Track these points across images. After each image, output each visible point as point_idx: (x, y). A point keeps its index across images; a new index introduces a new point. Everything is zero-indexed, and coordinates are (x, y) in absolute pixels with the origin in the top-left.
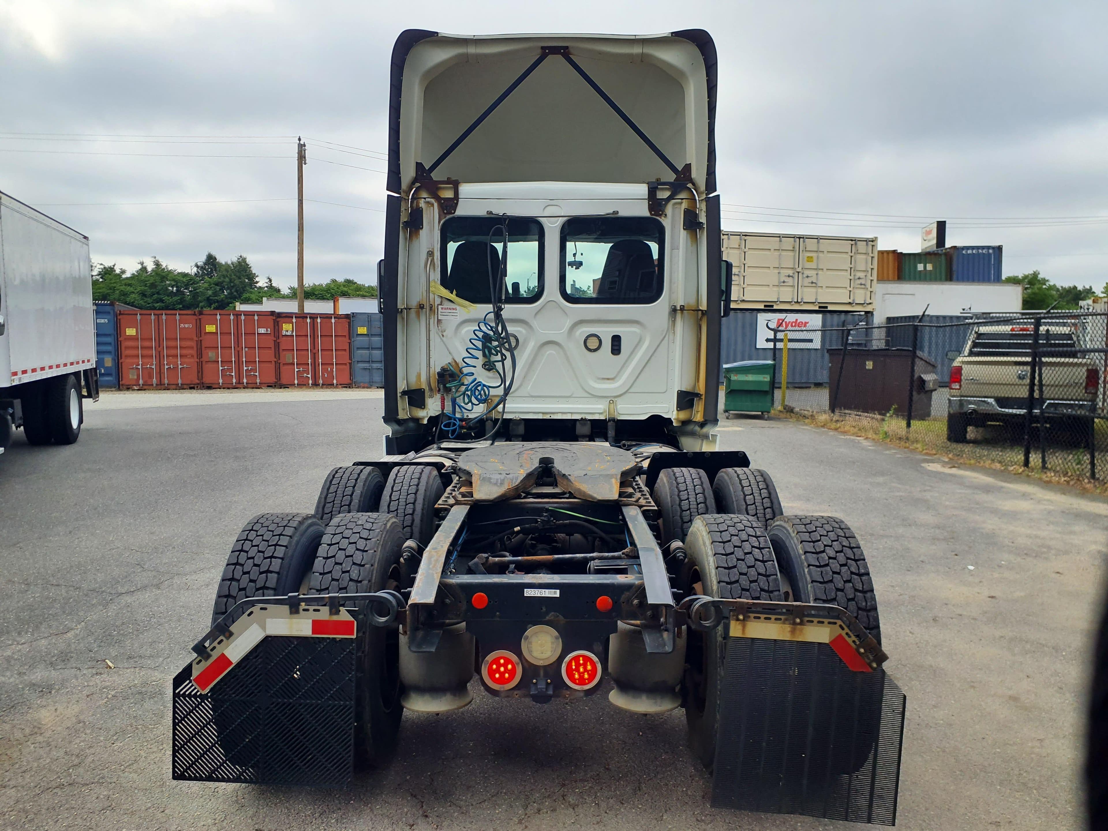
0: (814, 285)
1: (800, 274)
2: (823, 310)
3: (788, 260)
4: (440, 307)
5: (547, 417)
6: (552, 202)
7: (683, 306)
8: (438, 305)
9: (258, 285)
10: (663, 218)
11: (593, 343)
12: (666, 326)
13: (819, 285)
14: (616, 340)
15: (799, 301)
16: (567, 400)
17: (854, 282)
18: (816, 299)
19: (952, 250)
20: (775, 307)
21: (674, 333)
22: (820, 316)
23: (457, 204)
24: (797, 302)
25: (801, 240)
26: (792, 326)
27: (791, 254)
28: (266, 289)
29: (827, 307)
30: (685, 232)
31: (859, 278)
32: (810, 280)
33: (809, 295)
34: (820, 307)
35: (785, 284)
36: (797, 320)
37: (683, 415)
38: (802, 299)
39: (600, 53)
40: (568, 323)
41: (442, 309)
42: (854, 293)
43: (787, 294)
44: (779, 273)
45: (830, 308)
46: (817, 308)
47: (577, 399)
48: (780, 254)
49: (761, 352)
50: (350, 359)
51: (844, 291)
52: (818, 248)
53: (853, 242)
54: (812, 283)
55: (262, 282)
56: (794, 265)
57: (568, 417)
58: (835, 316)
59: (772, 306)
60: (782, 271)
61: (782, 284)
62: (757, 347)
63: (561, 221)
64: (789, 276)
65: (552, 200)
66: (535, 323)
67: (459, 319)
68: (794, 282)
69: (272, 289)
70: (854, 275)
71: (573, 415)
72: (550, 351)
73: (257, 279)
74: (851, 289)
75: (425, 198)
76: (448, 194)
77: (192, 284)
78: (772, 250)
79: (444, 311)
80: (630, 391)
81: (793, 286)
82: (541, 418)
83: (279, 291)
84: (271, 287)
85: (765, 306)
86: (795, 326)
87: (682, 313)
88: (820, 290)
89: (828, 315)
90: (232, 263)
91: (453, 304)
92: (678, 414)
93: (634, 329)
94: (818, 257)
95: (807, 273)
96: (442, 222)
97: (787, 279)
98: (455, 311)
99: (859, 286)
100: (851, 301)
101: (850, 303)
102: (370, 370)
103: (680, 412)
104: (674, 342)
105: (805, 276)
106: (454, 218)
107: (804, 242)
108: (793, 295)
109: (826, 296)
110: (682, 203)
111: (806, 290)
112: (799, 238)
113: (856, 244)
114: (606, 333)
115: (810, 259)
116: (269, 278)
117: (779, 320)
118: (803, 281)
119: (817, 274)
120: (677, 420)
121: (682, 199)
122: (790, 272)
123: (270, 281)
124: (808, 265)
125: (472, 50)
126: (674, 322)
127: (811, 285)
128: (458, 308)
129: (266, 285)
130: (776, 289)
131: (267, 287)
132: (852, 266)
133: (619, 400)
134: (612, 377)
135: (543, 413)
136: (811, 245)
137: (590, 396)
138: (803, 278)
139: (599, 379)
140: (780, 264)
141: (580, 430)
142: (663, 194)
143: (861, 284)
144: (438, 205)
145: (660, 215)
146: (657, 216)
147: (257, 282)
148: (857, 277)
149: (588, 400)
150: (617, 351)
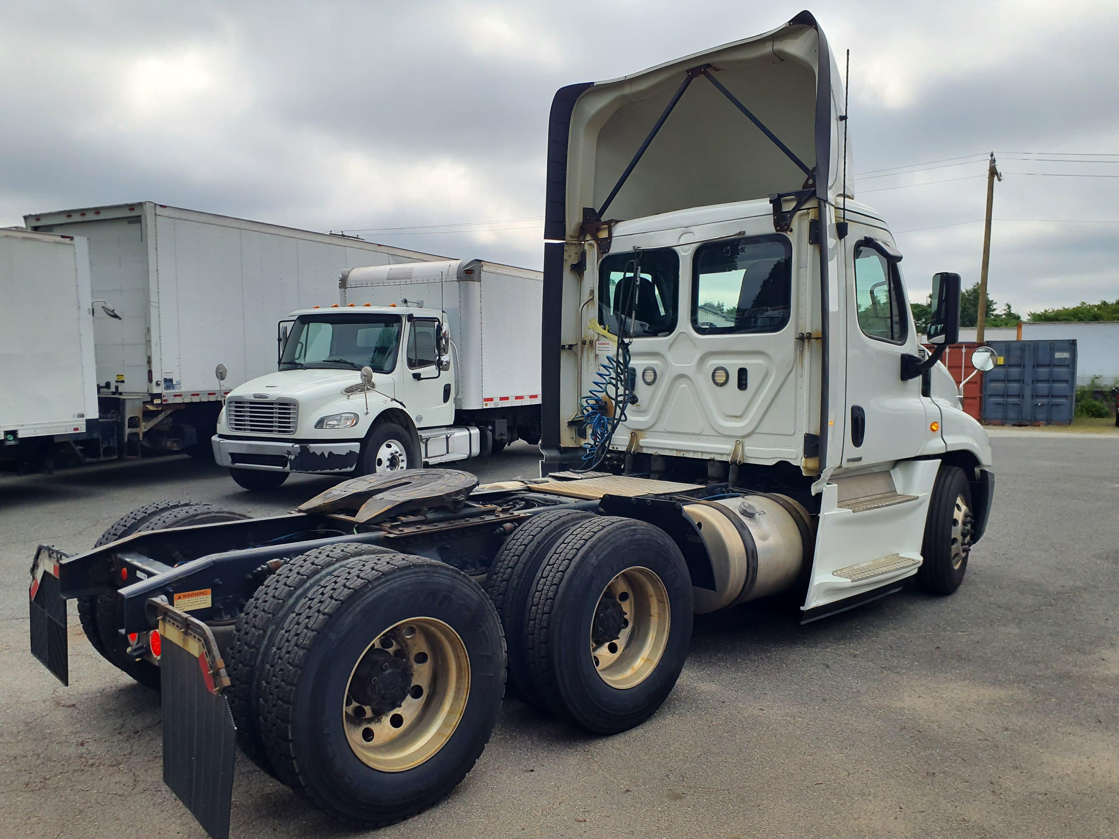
4: (597, 342)
5: (680, 455)
7: (810, 334)
8: (596, 340)
9: (995, 313)
10: (789, 233)
11: (721, 378)
12: (792, 356)
14: (743, 373)
16: (698, 437)
21: (802, 365)
23: (610, 243)
28: (1004, 316)
30: (812, 246)
37: (812, 463)
39: (739, 62)
40: (697, 356)
41: (599, 344)
47: (707, 438)
50: (981, 392)
55: (999, 310)
57: (699, 456)
63: (694, 247)
65: (687, 229)
66: (669, 357)
69: (1011, 316)
71: (704, 455)
72: (683, 385)
73: (995, 307)
75: (588, 241)
76: (604, 234)
77: (923, 315)
79: (601, 346)
80: (759, 430)
82: (675, 455)
83: (1018, 318)
84: (1009, 315)
87: (809, 342)
90: (967, 292)
91: (605, 339)
92: (806, 462)
93: (759, 361)
96: (600, 262)
98: (608, 346)
102: (1005, 405)
103: (808, 460)
104: (802, 376)
106: (609, 257)
110: (808, 214)
114: (733, 364)
116: (1008, 305)
120: (805, 468)
121: (809, 209)
123: (1009, 307)
125: (627, 90)
126: (802, 352)
128: (610, 342)
129: (1004, 312)
131: (1005, 314)
133: (747, 441)
134: (738, 414)
135: (677, 450)
137: (716, 434)
139: (727, 416)
141: (711, 471)
142: (788, 207)
144: (597, 246)
145: (786, 231)
146: (782, 231)
147: (994, 310)
149: (717, 438)
150: (742, 384)
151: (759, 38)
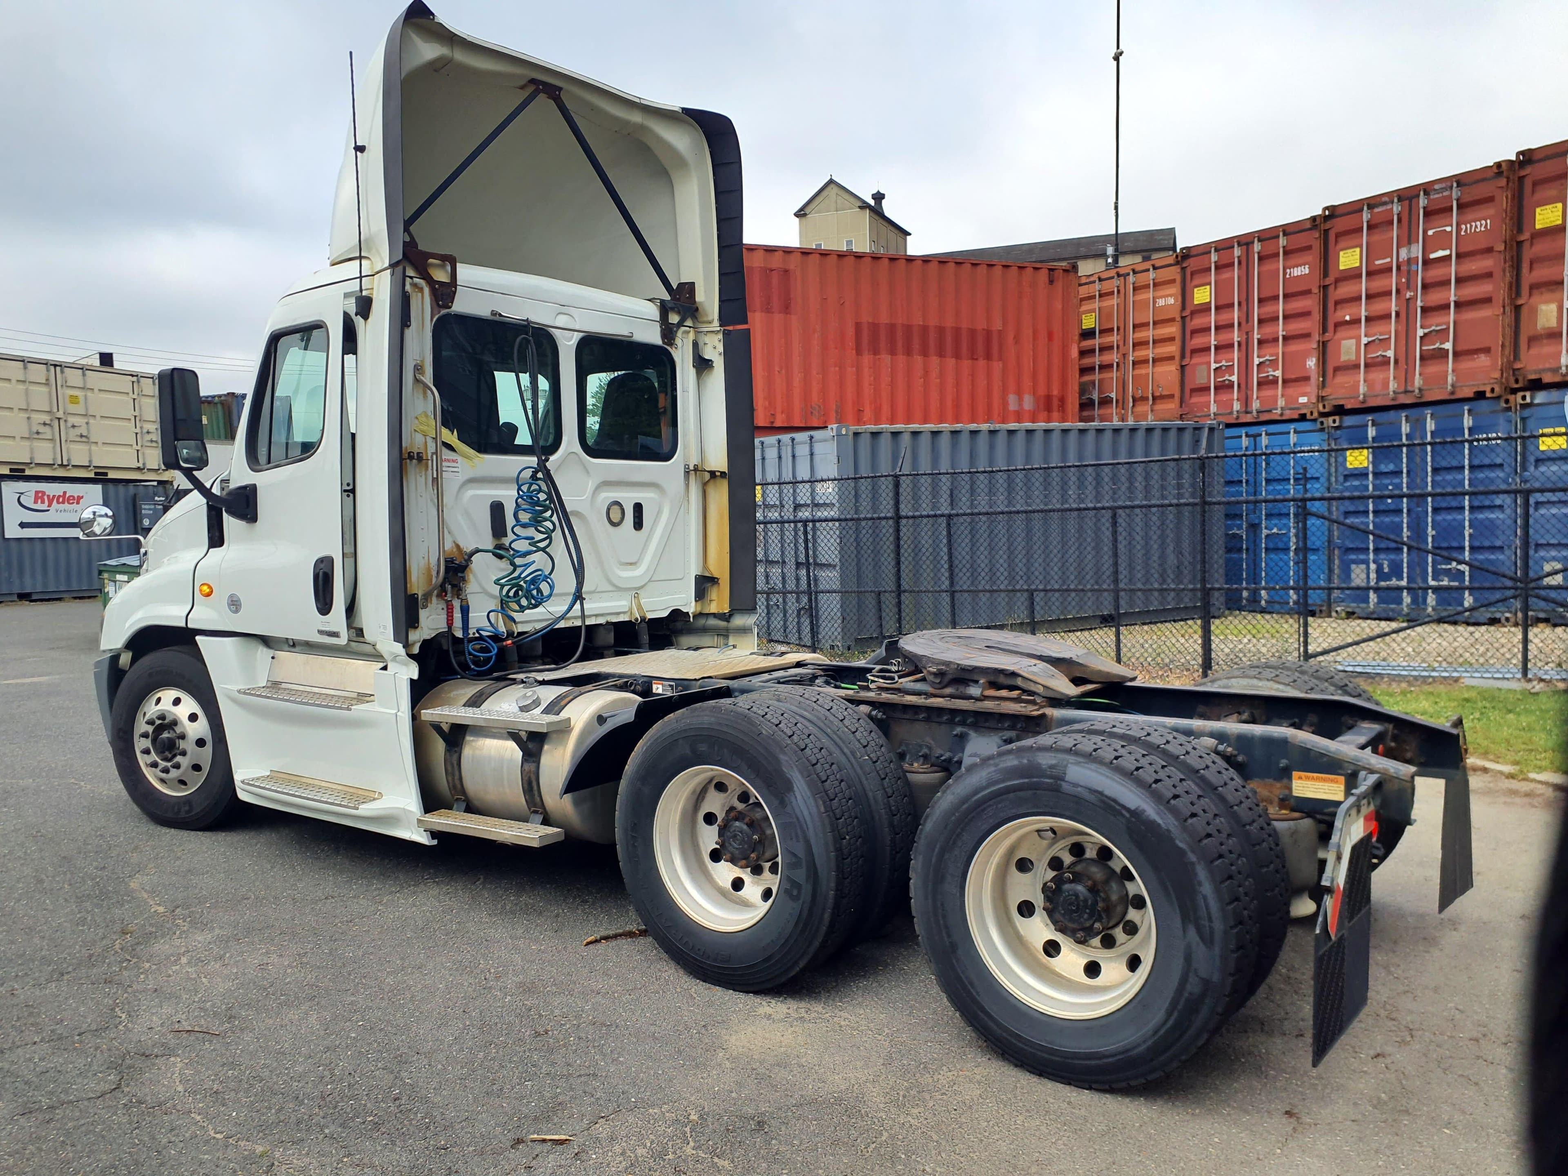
0: (84, 439)
1: (62, 422)
2: (100, 478)
3: (40, 397)
6: (564, 309)
7: (697, 465)
8: (433, 454)
10: (674, 349)
11: (615, 516)
12: (681, 493)
13: (92, 439)
14: (638, 508)
15: (65, 463)
16: (591, 596)
17: (142, 438)
18: (90, 461)
19: (230, 399)
20: (28, 472)
21: (688, 500)
22: (99, 487)
23: (455, 293)
24: (62, 465)
25: (58, 368)
26: (58, 502)
27: (44, 389)
29: (106, 474)
30: (694, 370)
31: (148, 432)
32: (78, 431)
33: (78, 455)
34: (96, 474)
35: (40, 436)
36: (65, 493)
37: (699, 607)
38: (69, 460)
40: (591, 485)
42: (143, 454)
43: (44, 452)
44: (28, 418)
45: (112, 475)
46: (92, 475)
47: (601, 593)
48: (27, 390)
49: (13, 545)
51: (128, 449)
52: (85, 382)
53: (135, 379)
54: (82, 436)
56: (51, 407)
57: (593, 621)
58: (121, 488)
59: (23, 471)
60: (34, 416)
61: (36, 436)
62: (7, 536)
63: (575, 337)
64: (45, 424)
65: (563, 307)
67: (461, 478)
68: (53, 434)
70: (141, 428)
71: (599, 618)
74: (139, 448)
76: (443, 276)
78: (14, 381)
79: (445, 464)
80: (654, 578)
81: (52, 440)
85: (11, 470)
86: (63, 502)
87: (696, 474)
88: (94, 447)
89: (111, 486)
91: (454, 453)
92: (695, 605)
93: (654, 494)
94: (86, 397)
95: (72, 420)
96: (434, 319)
97: (42, 429)
98: (458, 465)
99: (149, 444)
100: (140, 465)
101: (139, 469)
103: (697, 602)
104: (688, 513)
105: (69, 425)
106: (449, 315)
107: (62, 372)
108: (55, 453)
109: (104, 458)
110: (689, 332)
111: (73, 446)
112: (55, 366)
113: (138, 382)
114: (628, 499)
115: (74, 400)
117: (37, 492)
118: (67, 433)
119: (87, 423)
120: (695, 613)
121: (689, 327)
122: (46, 418)
124: (72, 408)
126: (688, 486)
127: (79, 439)
128: (459, 459)
130: (27, 443)
132: (136, 413)
133: (643, 593)
134: (633, 561)
136: (74, 377)
137: (611, 588)
138: (66, 428)
139: (623, 564)
140: (28, 404)
141: (604, 638)
142: (674, 319)
143: (152, 441)
144: (430, 290)
145: (671, 345)
146: (668, 346)
148: (145, 431)
149: (611, 594)
150: (638, 524)
151: (638, 101)
